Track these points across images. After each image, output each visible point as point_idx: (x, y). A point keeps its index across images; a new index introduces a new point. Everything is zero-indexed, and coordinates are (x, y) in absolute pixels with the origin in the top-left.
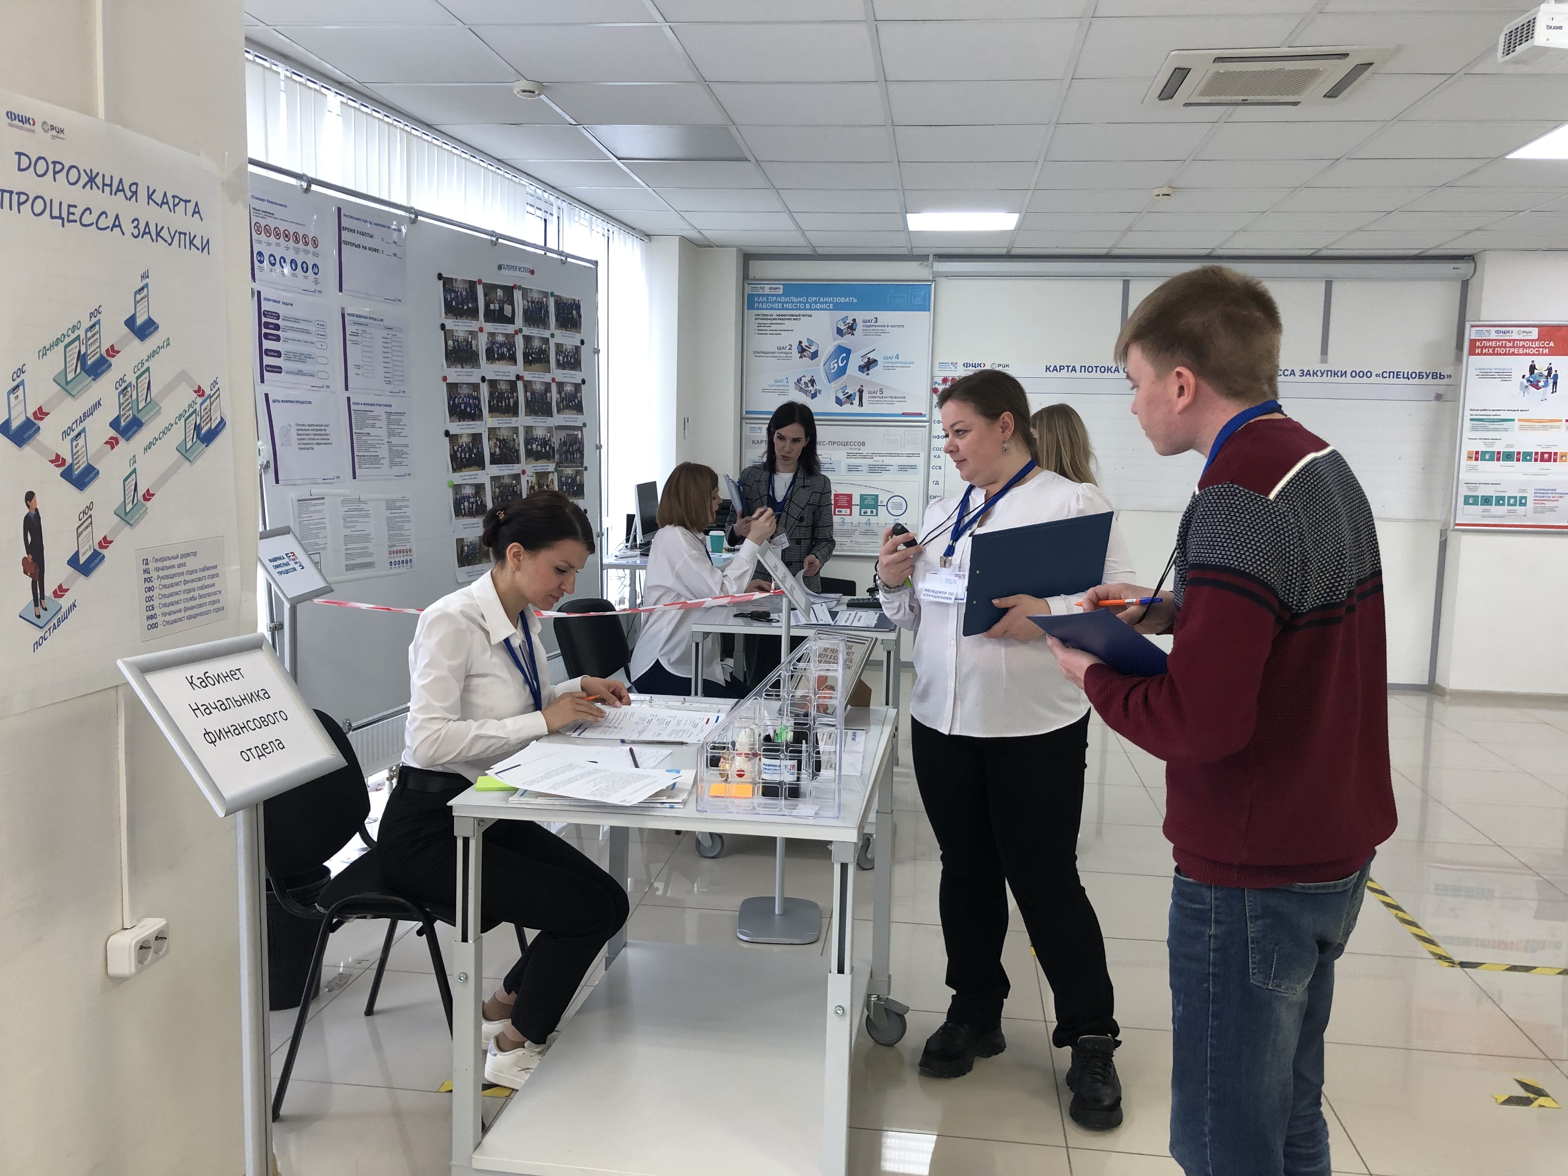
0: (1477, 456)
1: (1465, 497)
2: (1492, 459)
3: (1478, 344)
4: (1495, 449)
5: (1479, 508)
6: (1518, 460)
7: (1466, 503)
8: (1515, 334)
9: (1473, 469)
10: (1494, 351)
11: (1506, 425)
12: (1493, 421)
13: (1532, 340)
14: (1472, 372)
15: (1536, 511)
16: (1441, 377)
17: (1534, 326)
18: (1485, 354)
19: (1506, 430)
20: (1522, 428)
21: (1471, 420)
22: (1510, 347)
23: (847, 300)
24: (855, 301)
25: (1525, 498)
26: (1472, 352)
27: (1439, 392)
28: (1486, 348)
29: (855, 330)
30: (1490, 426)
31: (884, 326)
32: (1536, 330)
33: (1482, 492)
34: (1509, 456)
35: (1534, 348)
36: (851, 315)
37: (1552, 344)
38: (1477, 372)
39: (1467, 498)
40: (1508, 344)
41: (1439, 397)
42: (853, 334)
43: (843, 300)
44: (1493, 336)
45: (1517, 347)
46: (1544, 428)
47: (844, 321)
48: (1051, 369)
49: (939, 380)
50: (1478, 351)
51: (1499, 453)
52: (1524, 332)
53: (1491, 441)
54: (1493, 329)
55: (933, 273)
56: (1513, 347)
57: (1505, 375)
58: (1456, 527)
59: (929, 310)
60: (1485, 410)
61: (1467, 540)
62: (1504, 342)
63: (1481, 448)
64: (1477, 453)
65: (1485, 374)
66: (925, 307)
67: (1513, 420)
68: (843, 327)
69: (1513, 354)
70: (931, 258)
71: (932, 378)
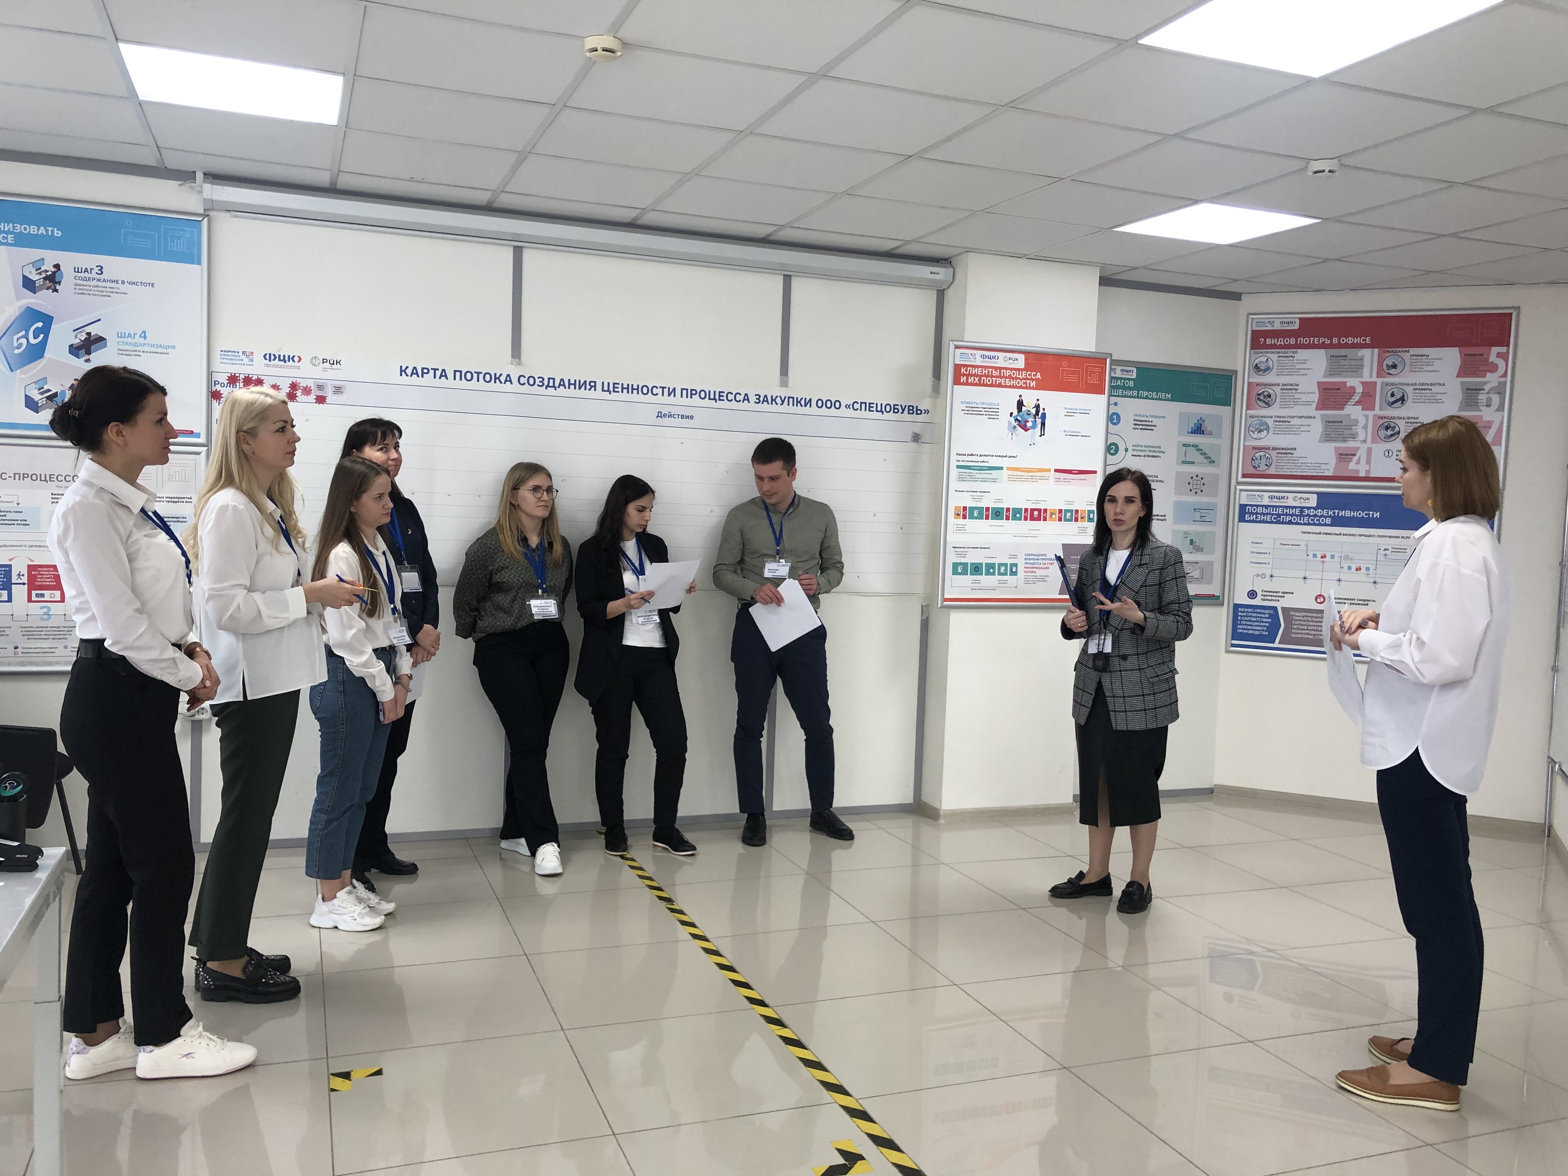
0: (965, 513)
1: (954, 564)
2: (980, 517)
3: (963, 370)
4: (984, 505)
5: (968, 579)
6: (1008, 518)
7: (955, 572)
8: (1002, 360)
9: (961, 529)
10: (980, 380)
11: (995, 473)
12: (981, 469)
13: (1019, 370)
14: (958, 406)
15: (1027, 582)
16: (918, 412)
17: (1020, 352)
18: (971, 384)
19: (994, 480)
20: (1011, 479)
21: (958, 467)
22: (996, 377)
23: (42, 230)
24: (58, 233)
25: (1016, 565)
26: (957, 381)
27: (918, 431)
28: (972, 375)
29: (59, 283)
30: (978, 476)
31: (117, 282)
32: (1022, 357)
33: (971, 558)
34: (998, 514)
35: (1021, 380)
36: (51, 258)
37: (1039, 376)
38: (963, 406)
39: (955, 565)
40: (995, 373)
41: (916, 438)
42: (56, 290)
43: (33, 230)
44: (979, 362)
45: (1004, 377)
46: (1033, 479)
47: (38, 265)
48: (409, 371)
49: (223, 378)
50: (964, 379)
51: (988, 509)
52: (1010, 359)
53: (978, 494)
54: (980, 353)
55: (205, 201)
56: (1000, 377)
57: (992, 412)
58: (945, 603)
59: (199, 263)
60: (972, 455)
61: (957, 619)
62: (990, 370)
63: (969, 504)
64: (965, 508)
65: (972, 410)
66: (192, 258)
67: (1001, 468)
68: (34, 276)
69: (1000, 386)
70: (199, 176)
71: (210, 374)
